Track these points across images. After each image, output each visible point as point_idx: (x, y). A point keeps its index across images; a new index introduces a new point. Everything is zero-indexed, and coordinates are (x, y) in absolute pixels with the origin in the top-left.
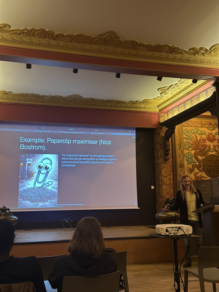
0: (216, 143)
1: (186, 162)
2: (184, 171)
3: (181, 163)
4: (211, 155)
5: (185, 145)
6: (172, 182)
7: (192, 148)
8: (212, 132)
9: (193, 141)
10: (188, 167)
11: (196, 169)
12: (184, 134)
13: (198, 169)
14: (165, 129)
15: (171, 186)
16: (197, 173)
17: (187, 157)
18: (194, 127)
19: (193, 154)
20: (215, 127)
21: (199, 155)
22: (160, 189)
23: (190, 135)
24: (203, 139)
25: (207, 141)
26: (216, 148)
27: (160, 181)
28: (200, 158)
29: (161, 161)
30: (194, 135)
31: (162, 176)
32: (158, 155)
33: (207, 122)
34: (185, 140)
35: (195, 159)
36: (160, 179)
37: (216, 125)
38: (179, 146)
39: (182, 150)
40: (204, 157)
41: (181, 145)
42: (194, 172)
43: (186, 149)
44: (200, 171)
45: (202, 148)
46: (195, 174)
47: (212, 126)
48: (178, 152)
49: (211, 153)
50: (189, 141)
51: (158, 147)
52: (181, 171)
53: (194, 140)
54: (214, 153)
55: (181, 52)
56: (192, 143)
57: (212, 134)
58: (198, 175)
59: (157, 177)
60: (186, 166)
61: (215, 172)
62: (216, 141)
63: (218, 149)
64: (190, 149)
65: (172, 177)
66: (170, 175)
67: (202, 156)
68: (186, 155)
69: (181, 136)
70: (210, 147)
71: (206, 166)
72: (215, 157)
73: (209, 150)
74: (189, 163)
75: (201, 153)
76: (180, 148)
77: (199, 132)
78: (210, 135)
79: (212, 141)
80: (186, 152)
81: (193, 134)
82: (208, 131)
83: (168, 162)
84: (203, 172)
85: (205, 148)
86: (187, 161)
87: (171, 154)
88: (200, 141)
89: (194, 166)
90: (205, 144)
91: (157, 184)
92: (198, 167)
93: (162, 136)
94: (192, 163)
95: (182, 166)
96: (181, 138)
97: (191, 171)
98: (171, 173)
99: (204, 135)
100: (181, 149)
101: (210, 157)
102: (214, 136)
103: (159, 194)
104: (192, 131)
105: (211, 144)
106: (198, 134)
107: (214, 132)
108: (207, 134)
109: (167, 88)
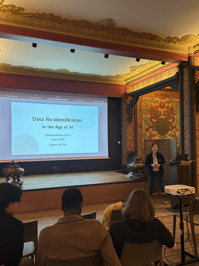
0: (165, 109)
1: (144, 124)
2: (142, 130)
3: (140, 125)
4: (162, 119)
5: (143, 111)
6: (134, 139)
7: (148, 113)
8: (163, 101)
10: (145, 127)
11: (150, 128)
12: (143, 103)
13: (152, 129)
14: (130, 98)
15: (133, 142)
16: (152, 132)
17: (145, 120)
18: (151, 97)
19: (149, 118)
20: (165, 97)
21: (153, 118)
22: (125, 144)
23: (147, 103)
24: (156, 107)
25: (159, 108)
26: (165, 113)
28: (154, 120)
29: (126, 123)
30: (150, 103)
31: (127, 134)
32: (124, 118)
33: (159, 94)
34: (144, 107)
35: (151, 121)
36: (125, 137)
37: (166, 95)
38: (140, 111)
39: (141, 115)
40: (156, 120)
41: (141, 110)
42: (149, 131)
43: (144, 114)
44: (154, 130)
45: (155, 113)
46: (150, 133)
47: (163, 97)
48: (139, 116)
49: (161, 117)
50: (147, 108)
51: (124, 112)
52: (140, 130)
53: (150, 107)
54: (163, 117)
55: (159, 39)
56: (149, 109)
57: (163, 103)
58: (152, 133)
59: (123, 135)
60: (144, 127)
61: (164, 131)
62: (165, 108)
63: (166, 114)
64: (147, 114)
65: (133, 135)
66: (133, 134)
67: (155, 119)
68: (144, 119)
69: (141, 104)
70: (161, 112)
71: (157, 126)
72: (164, 120)
73: (160, 115)
75: (154, 117)
76: (140, 113)
77: (154, 101)
78: (162, 103)
79: (162, 108)
80: (144, 116)
81: (149, 102)
82: (160, 100)
83: (131, 124)
84: (156, 131)
85: (157, 113)
86: (145, 123)
87: (133, 118)
88: (154, 108)
89: (149, 127)
90: (158, 110)
91: (122, 140)
92: (152, 127)
93: (128, 104)
94: (148, 125)
95: (141, 126)
96: (141, 105)
97: (147, 130)
98: (133, 132)
99: (158, 103)
101: (161, 120)
102: (164, 104)
103: (124, 148)
104: (149, 100)
105: (162, 110)
106: (153, 102)
107: (164, 101)
108: (159, 103)
109: (137, 67)
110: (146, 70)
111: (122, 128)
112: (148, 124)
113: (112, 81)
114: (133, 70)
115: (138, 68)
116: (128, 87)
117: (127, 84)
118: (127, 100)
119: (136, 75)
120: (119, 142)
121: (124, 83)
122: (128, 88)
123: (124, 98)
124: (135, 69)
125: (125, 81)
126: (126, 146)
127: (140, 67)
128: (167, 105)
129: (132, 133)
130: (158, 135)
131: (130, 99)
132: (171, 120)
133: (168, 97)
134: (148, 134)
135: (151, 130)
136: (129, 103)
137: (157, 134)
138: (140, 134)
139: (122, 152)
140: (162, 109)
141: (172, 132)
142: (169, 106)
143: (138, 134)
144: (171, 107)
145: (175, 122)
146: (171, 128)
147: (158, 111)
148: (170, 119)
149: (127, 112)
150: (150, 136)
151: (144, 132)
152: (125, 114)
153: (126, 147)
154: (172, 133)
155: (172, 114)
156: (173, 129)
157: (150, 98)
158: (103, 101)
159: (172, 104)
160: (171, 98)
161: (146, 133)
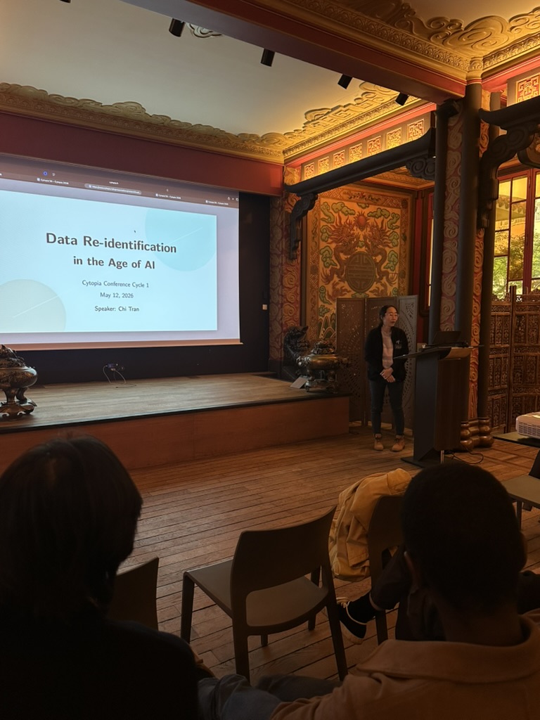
0: (367, 231)
1: (321, 263)
2: (318, 280)
3: (313, 266)
4: (360, 253)
5: (321, 232)
6: (298, 299)
7: (331, 238)
8: (364, 211)
9: (334, 226)
10: (324, 273)
11: (335, 276)
12: (322, 213)
13: (338, 277)
14: (294, 199)
15: (297, 305)
16: (337, 283)
17: (324, 254)
18: (338, 199)
19: (333, 250)
20: (369, 202)
21: (342, 252)
22: (279, 310)
23: (331, 215)
24: (350, 224)
25: (355, 228)
26: (368, 241)
28: (343, 257)
29: (282, 260)
30: (336, 215)
31: (283, 287)
32: (279, 249)
33: (357, 193)
34: (323, 223)
35: (336, 258)
36: (280, 294)
37: (370, 198)
38: (313, 234)
39: (317, 241)
40: (349, 256)
41: (315, 231)
42: (332, 282)
43: (323, 240)
44: (342, 280)
45: (347, 239)
46: (334, 285)
47: (364, 201)
48: (311, 244)
49: (359, 249)
50: (329, 225)
51: (278, 234)
52: (314, 279)
53: (337, 225)
54: (363, 249)
55: (411, 22)
56: (333, 229)
57: (363, 215)
58: (338, 287)
59: (274, 290)
60: (321, 270)
61: (363, 283)
62: (369, 229)
63: (370, 243)
65: (298, 291)
66: (297, 286)
67: (345, 254)
68: (322, 252)
69: (317, 216)
70: (359, 238)
71: (350, 271)
72: (365, 257)
73: (356, 244)
74: (326, 265)
75: (344, 248)
76: (313, 238)
77: (344, 209)
78: (361, 217)
79: (362, 227)
80: (323, 245)
81: (335, 212)
82: (357, 209)
83: (295, 262)
84: (346, 282)
85: (351, 240)
86: (324, 262)
87: (300, 248)
88: (345, 226)
89: (333, 271)
90: (352, 232)
91: (273, 302)
92: (339, 273)
93: (287, 213)
94: (331, 267)
95: (315, 270)
96: (316, 219)
97: (328, 279)
98: (298, 283)
99: (352, 216)
100: (315, 239)
101: (358, 256)
102: (366, 220)
103: (275, 319)
104: (334, 207)
105: (360, 233)
106: (343, 213)
107: (366, 211)
108: (356, 215)
109: (326, 112)
110: (343, 125)
111: (271, 273)
112: (331, 264)
113: (252, 151)
114: (312, 121)
115: (326, 114)
116: (288, 169)
117: (287, 161)
118: (285, 204)
119: (315, 138)
120: (264, 306)
121: (281, 159)
122: (289, 173)
123: (279, 197)
124: (317, 119)
125: (284, 152)
126: (282, 315)
127: (330, 115)
128: (371, 221)
130: (349, 292)
131: (292, 201)
132: (379, 258)
133: (375, 201)
134: (329, 288)
135: (336, 279)
136: (290, 211)
137: (349, 289)
138: (312, 288)
139: (272, 331)
140: (362, 230)
141: (379, 285)
142: (375, 224)
143: (309, 289)
144: (380, 227)
145: (387, 262)
146: (378, 277)
147: (353, 234)
148: (376, 256)
149: (285, 233)
150: (333, 293)
151: (321, 284)
152: (282, 238)
153: (281, 319)
154: (378, 288)
155: (382, 244)
156: (382, 279)
157: (336, 201)
158: (227, 201)
159: (383, 221)
160: (381, 205)
161: (325, 286)
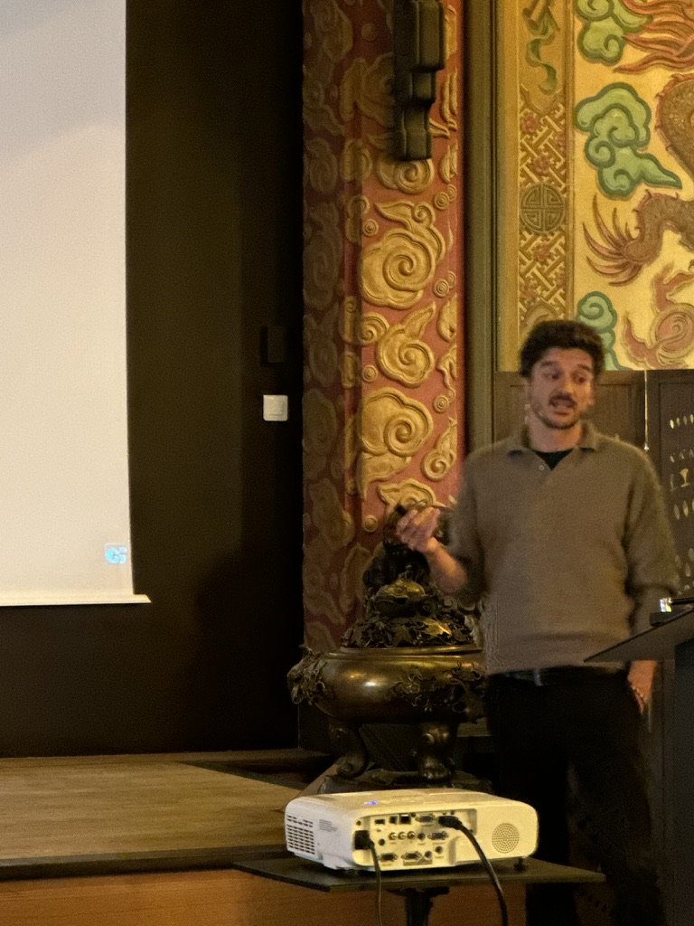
2: (568, 261)
3: (537, 191)
5: (582, 16)
7: (642, 45)
10: (600, 225)
11: (670, 238)
13: (689, 242)
16: (683, 278)
17: (603, 127)
19: (654, 104)
22: (342, 424)
27: (348, 353)
29: (357, 168)
31: (362, 302)
32: (336, 104)
35: (673, 147)
36: (347, 337)
38: (533, 26)
39: (557, 63)
41: (546, 11)
42: (649, 272)
43: (594, 57)
46: (662, 291)
48: (520, 78)
51: (335, 32)
52: (542, 256)
59: (319, 316)
66: (442, 300)
74: (613, 184)
76: (535, 45)
80: (590, 78)
86: (599, 166)
87: (451, 101)
89: (657, 215)
91: (316, 383)
94: (641, 191)
95: (549, 210)
97: (628, 256)
98: (451, 279)
100: (543, 49)
103: (325, 471)
112: (643, 177)
126: (359, 449)
129: (432, 291)
134: (634, 301)
135: (674, 253)
138: (531, 303)
139: (313, 531)
143: (511, 313)
150: (659, 328)
151: (585, 282)
153: (354, 471)
161: (613, 293)
